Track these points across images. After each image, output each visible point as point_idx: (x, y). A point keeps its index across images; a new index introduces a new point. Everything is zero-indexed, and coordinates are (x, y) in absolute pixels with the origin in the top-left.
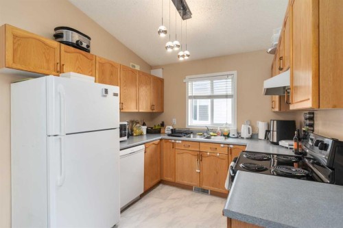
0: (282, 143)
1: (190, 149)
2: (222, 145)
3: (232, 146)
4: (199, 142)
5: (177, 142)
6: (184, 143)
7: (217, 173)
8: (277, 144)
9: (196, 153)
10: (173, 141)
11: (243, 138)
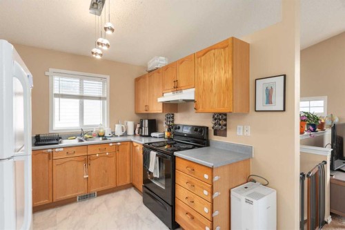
0: (153, 134)
1: (75, 155)
2: (111, 144)
3: (119, 144)
4: (87, 145)
5: (57, 150)
6: (67, 150)
7: (106, 172)
8: (149, 136)
9: (83, 158)
10: (50, 150)
11: (117, 136)
